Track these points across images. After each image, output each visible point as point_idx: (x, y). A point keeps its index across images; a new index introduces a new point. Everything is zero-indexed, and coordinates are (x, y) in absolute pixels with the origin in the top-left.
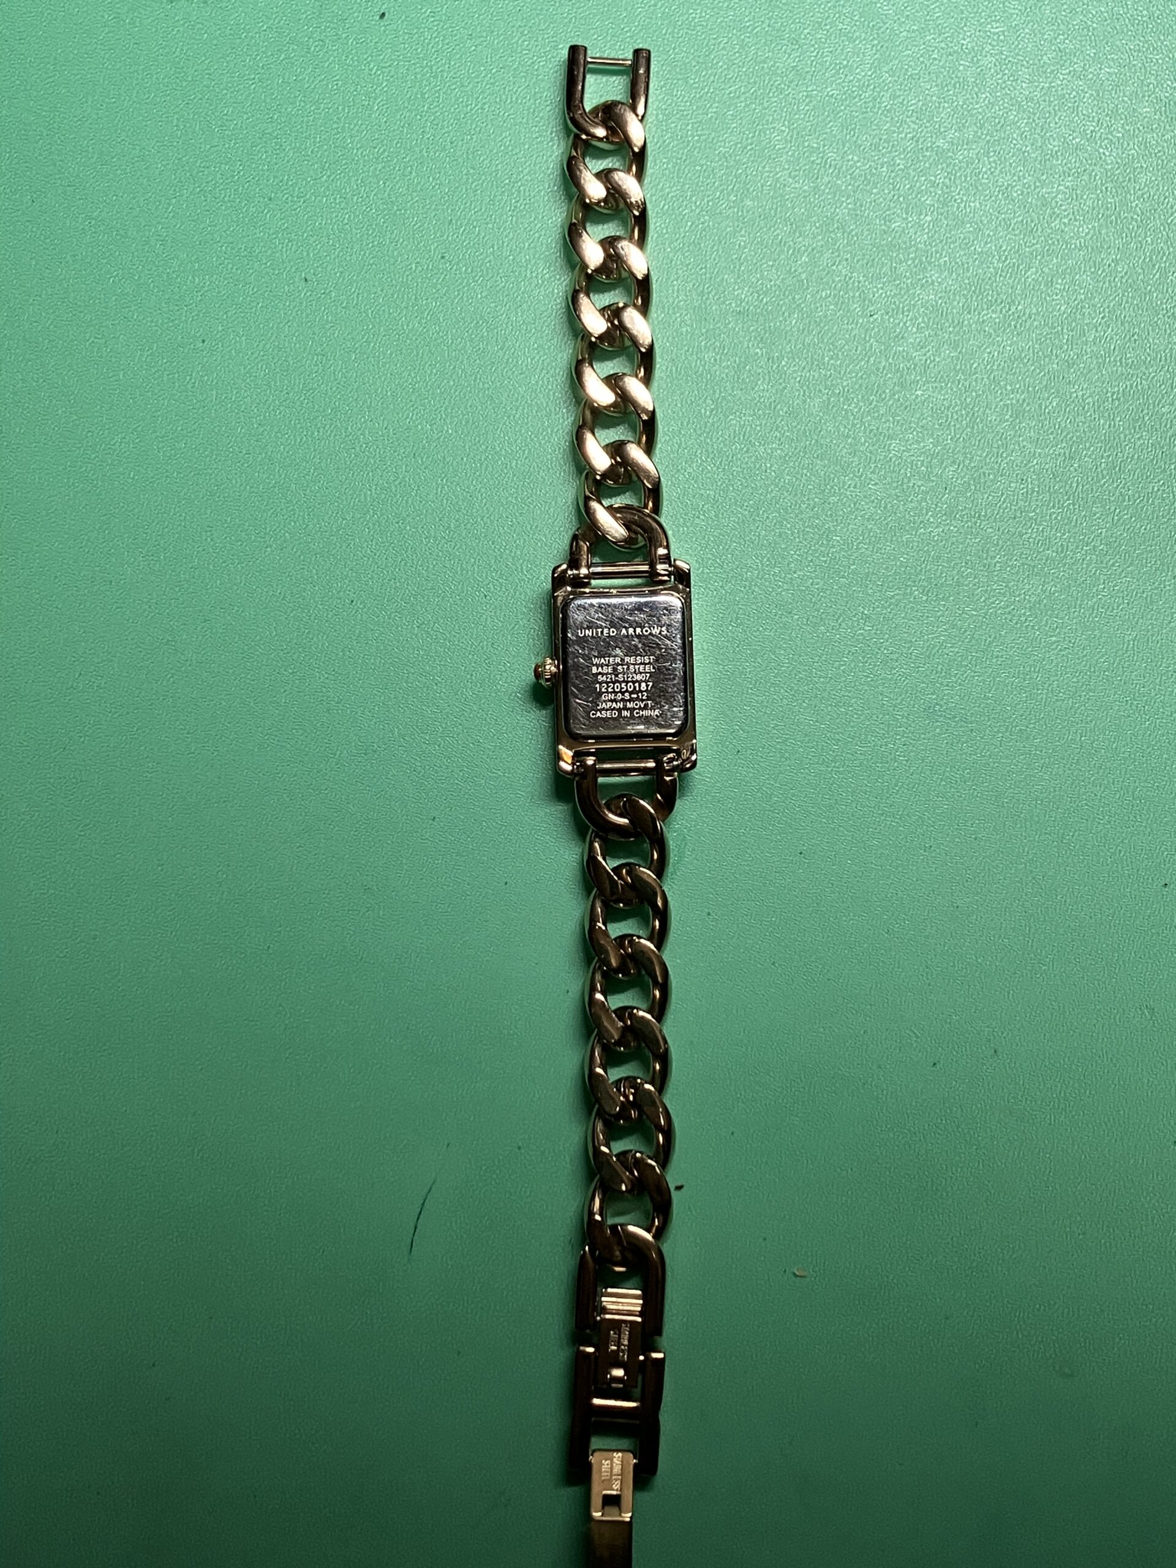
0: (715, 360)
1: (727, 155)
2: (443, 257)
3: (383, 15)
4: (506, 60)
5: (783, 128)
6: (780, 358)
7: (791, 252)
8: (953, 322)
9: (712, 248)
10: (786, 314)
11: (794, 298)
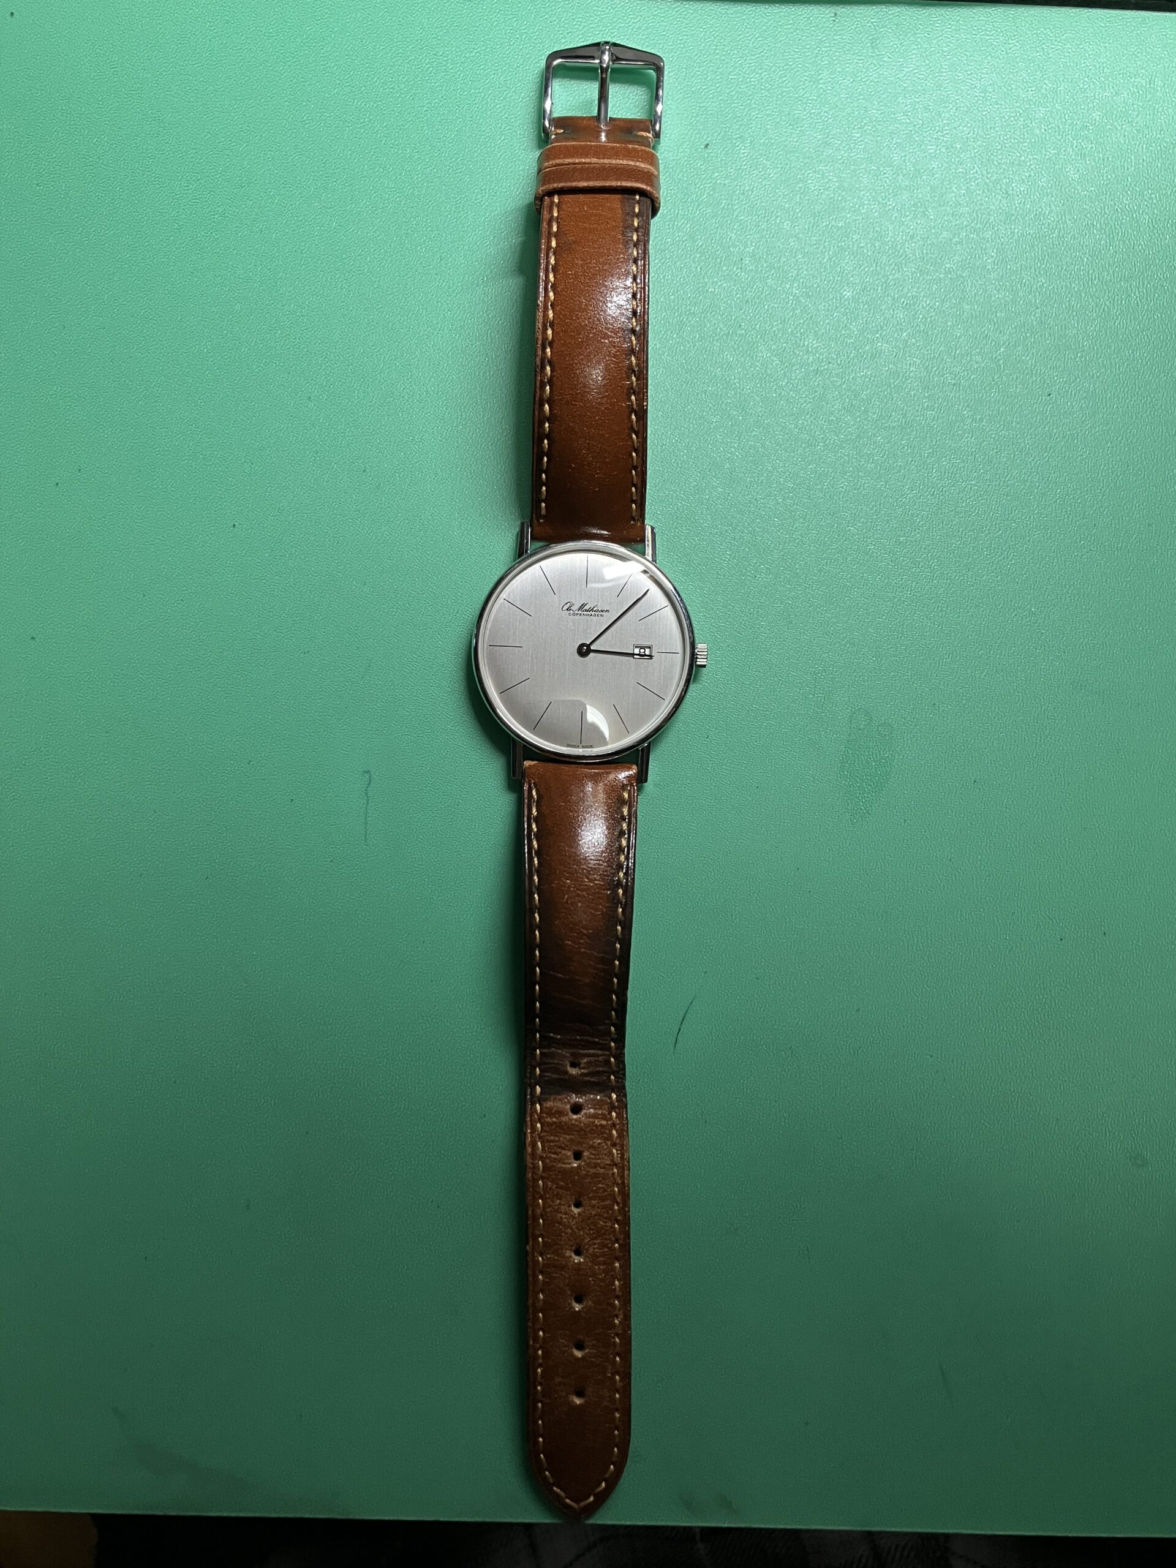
0: (934, 417)
1: (951, 270)
2: (740, 326)
3: (708, 145)
4: (795, 186)
5: (993, 254)
6: (981, 420)
7: (993, 343)
8: (1106, 405)
9: (936, 336)
10: (987, 388)
11: (993, 378)
